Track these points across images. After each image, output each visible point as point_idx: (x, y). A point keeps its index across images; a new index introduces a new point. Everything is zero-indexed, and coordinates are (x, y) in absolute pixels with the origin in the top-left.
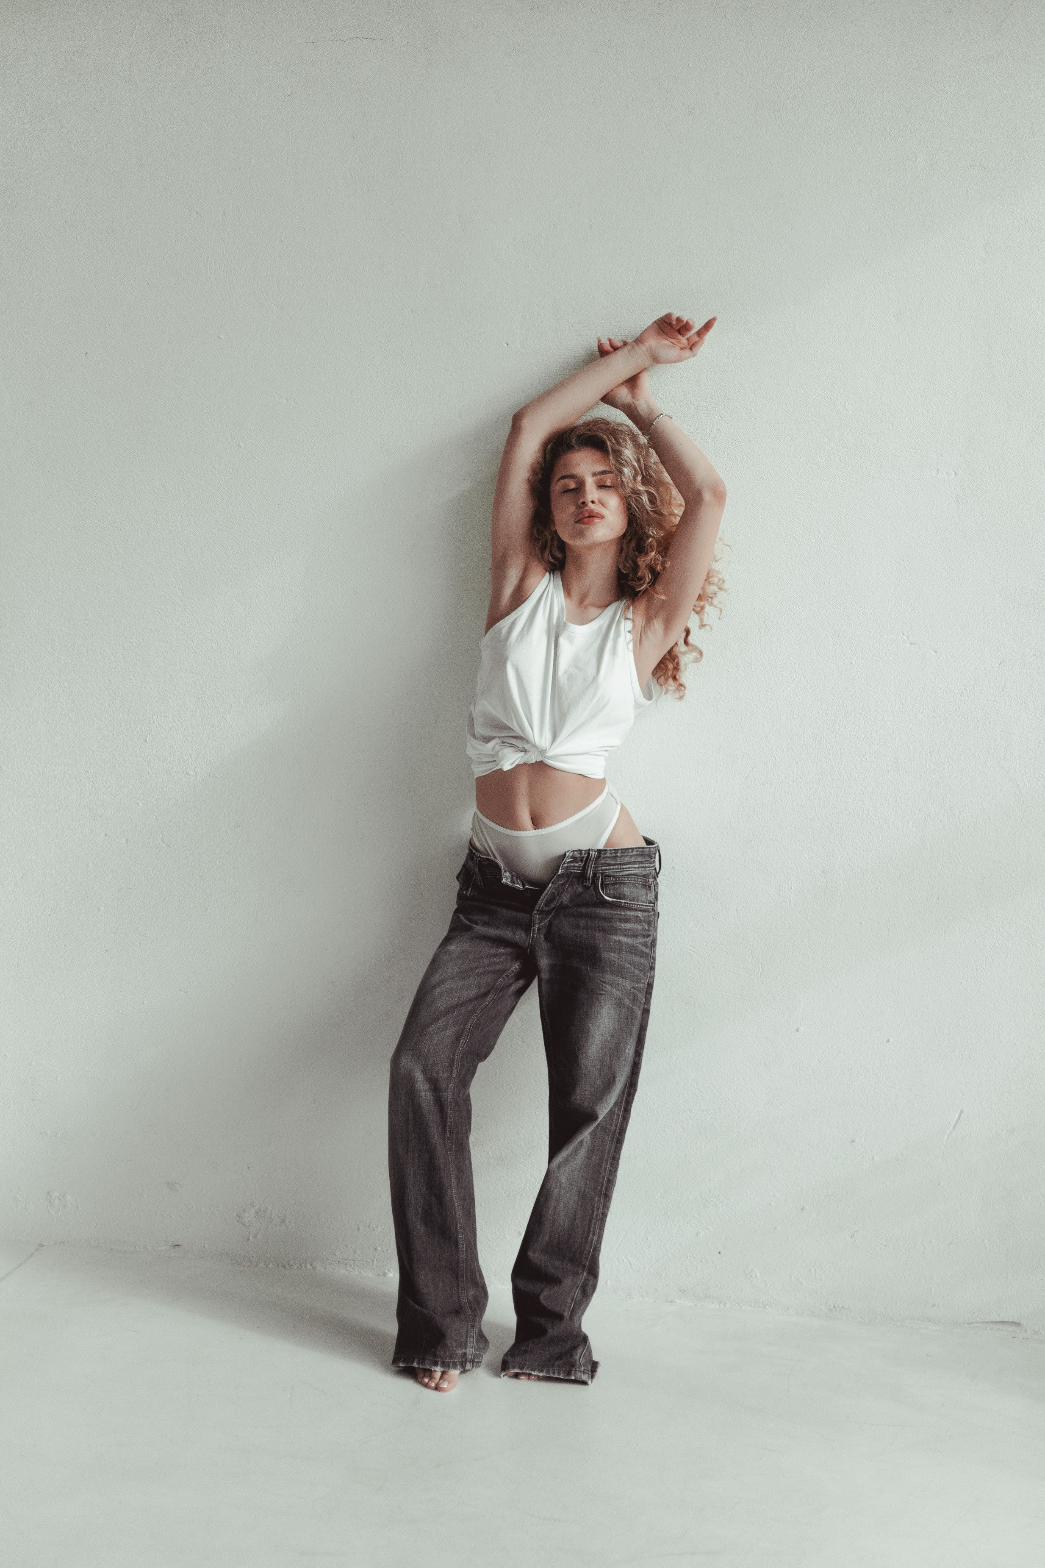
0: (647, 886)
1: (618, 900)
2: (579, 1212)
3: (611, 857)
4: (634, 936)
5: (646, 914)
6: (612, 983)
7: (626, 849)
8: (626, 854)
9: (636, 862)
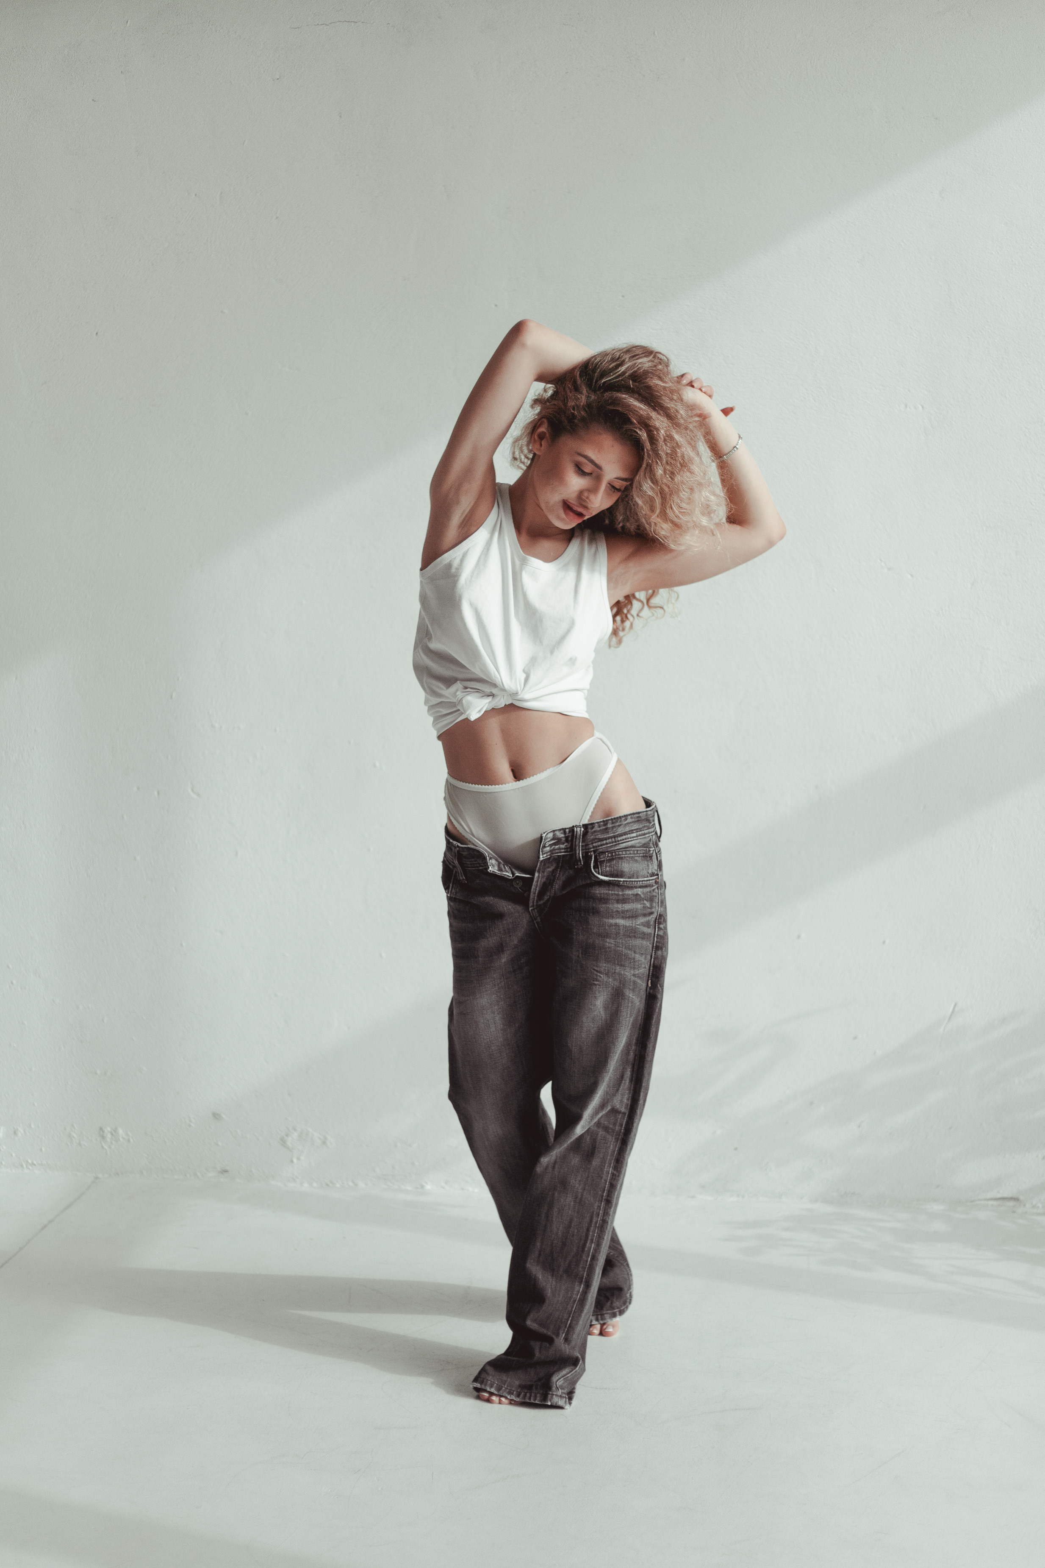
0: (648, 857)
1: (616, 879)
2: (576, 1219)
3: (601, 830)
4: (632, 917)
5: (648, 889)
6: (608, 972)
7: (617, 818)
8: (617, 824)
9: (632, 830)
